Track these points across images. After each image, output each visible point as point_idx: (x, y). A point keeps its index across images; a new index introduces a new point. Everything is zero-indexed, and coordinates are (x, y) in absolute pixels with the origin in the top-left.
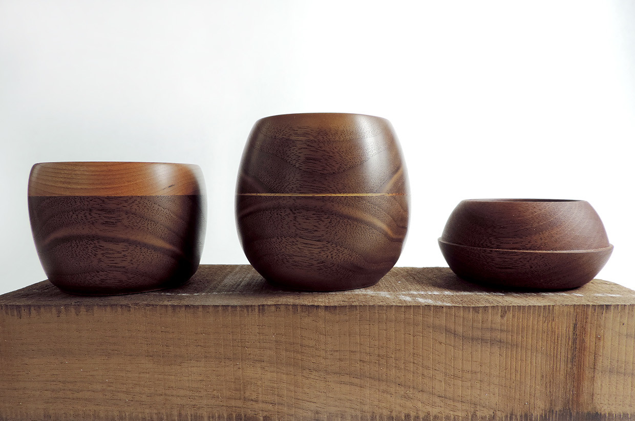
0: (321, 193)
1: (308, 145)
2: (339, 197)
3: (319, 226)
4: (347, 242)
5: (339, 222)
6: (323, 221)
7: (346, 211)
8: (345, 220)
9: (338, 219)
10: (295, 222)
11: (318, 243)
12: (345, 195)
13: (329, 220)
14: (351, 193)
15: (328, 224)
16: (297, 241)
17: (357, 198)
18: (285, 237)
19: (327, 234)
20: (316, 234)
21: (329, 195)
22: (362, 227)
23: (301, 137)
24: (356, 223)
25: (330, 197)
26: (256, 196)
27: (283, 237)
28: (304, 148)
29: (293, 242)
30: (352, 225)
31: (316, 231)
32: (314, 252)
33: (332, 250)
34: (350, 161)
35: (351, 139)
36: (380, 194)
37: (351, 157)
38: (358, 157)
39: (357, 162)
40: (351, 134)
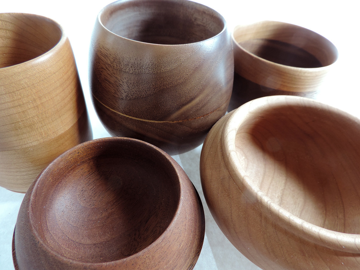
2: (126, 117)
12: (130, 117)
17: (140, 122)
25: (120, 114)
34: (136, 93)
35: (140, 73)
36: (162, 122)
37: (138, 90)
38: (144, 91)
39: (142, 95)
40: (141, 68)
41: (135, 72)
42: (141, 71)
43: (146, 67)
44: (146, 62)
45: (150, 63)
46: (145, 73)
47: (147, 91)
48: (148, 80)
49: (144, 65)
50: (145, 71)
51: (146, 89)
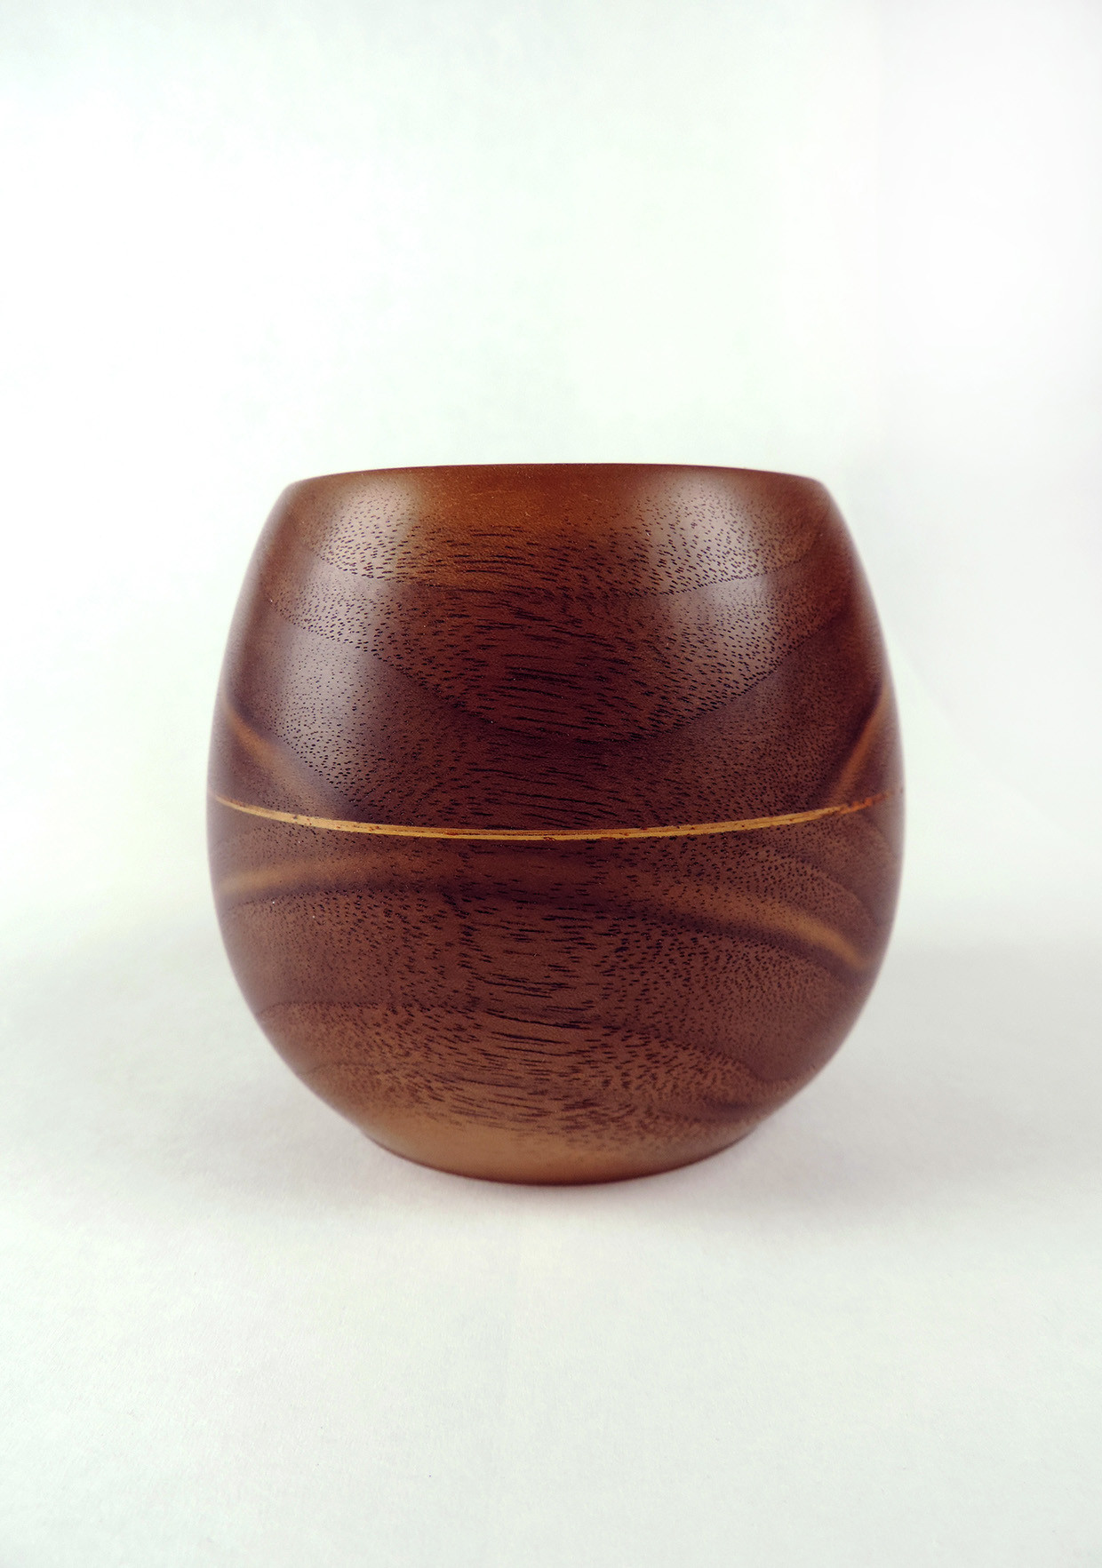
0: (582, 825)
1: (520, 613)
2: (657, 840)
3: (571, 966)
4: (688, 1023)
5: (659, 946)
6: (591, 947)
7: (685, 896)
8: (681, 938)
9: (656, 934)
10: (464, 949)
11: (569, 1034)
12: (683, 831)
13: (617, 941)
14: (709, 820)
15: (613, 959)
16: (478, 1026)
17: (732, 843)
18: (423, 1009)
19: (606, 997)
20: (559, 998)
21: (617, 834)
22: (752, 956)
23: (488, 576)
24: (726, 944)
25: (621, 842)
26: (293, 826)
27: (417, 1006)
28: (503, 626)
29: (460, 1028)
30: (712, 956)
31: (560, 986)
32: (549, 1067)
33: (628, 1057)
34: (703, 679)
35: (703, 581)
36: (819, 813)
37: (708, 661)
38: (736, 660)
39: (732, 684)
40: (704, 558)
41: (684, 581)
42: (707, 570)
43: (722, 549)
44: (714, 533)
45: (732, 532)
46: (725, 577)
47: (746, 659)
48: (742, 607)
49: (713, 545)
50: (722, 567)
51: (743, 651)
